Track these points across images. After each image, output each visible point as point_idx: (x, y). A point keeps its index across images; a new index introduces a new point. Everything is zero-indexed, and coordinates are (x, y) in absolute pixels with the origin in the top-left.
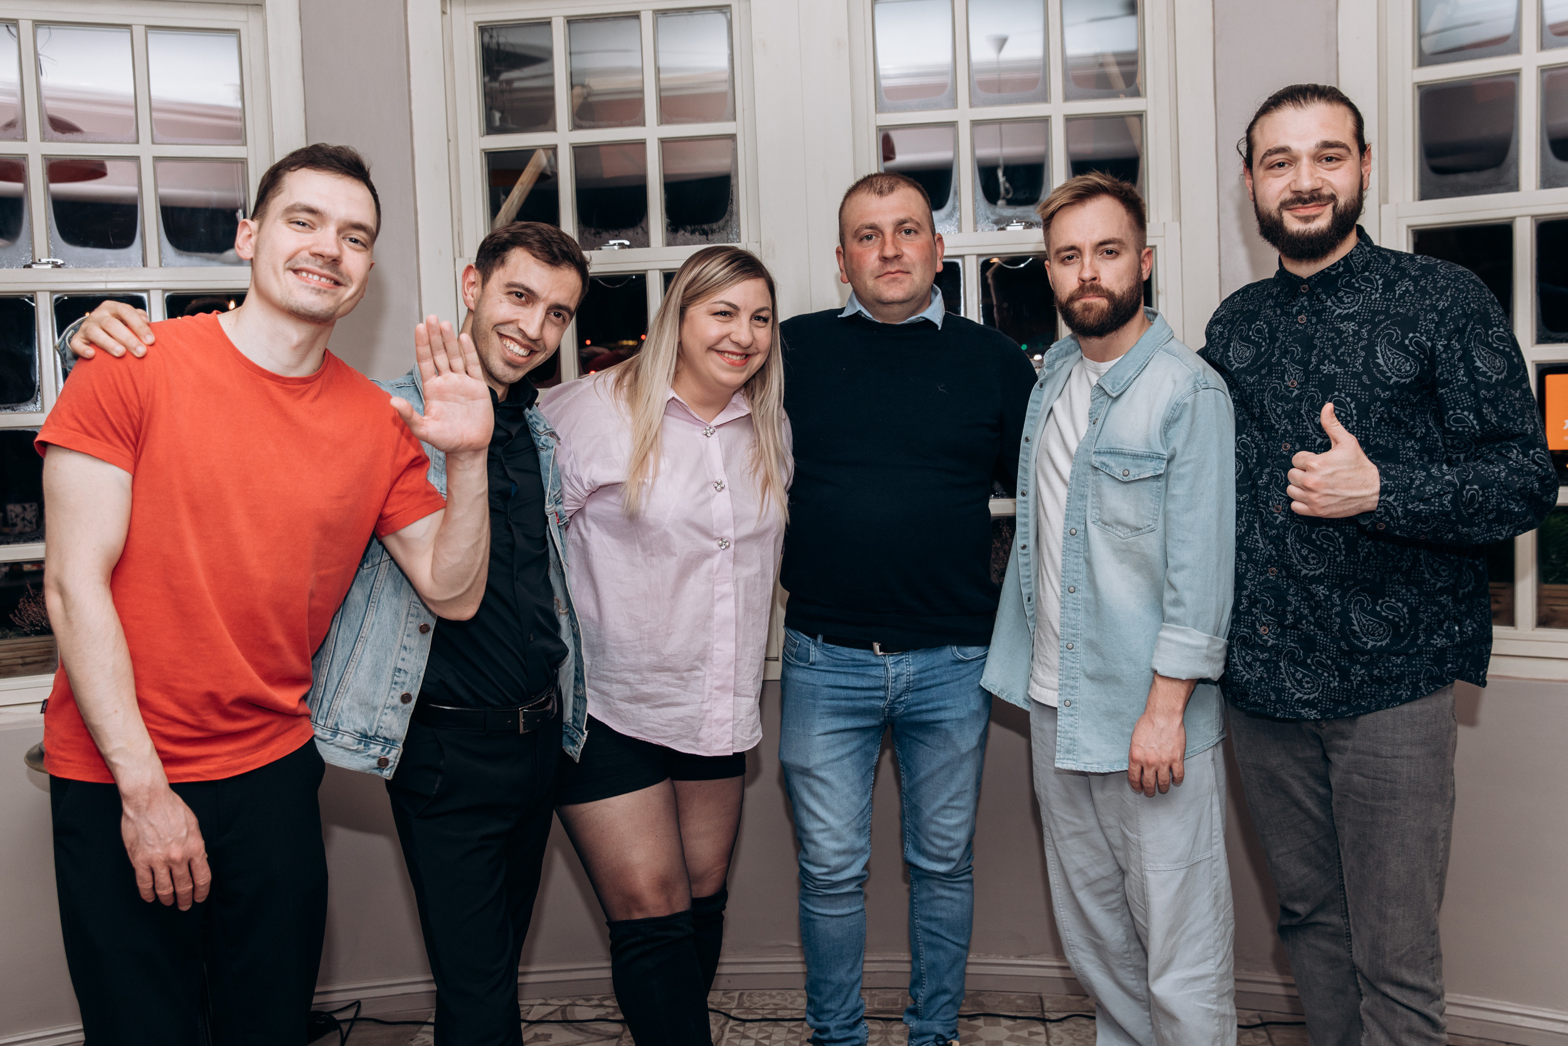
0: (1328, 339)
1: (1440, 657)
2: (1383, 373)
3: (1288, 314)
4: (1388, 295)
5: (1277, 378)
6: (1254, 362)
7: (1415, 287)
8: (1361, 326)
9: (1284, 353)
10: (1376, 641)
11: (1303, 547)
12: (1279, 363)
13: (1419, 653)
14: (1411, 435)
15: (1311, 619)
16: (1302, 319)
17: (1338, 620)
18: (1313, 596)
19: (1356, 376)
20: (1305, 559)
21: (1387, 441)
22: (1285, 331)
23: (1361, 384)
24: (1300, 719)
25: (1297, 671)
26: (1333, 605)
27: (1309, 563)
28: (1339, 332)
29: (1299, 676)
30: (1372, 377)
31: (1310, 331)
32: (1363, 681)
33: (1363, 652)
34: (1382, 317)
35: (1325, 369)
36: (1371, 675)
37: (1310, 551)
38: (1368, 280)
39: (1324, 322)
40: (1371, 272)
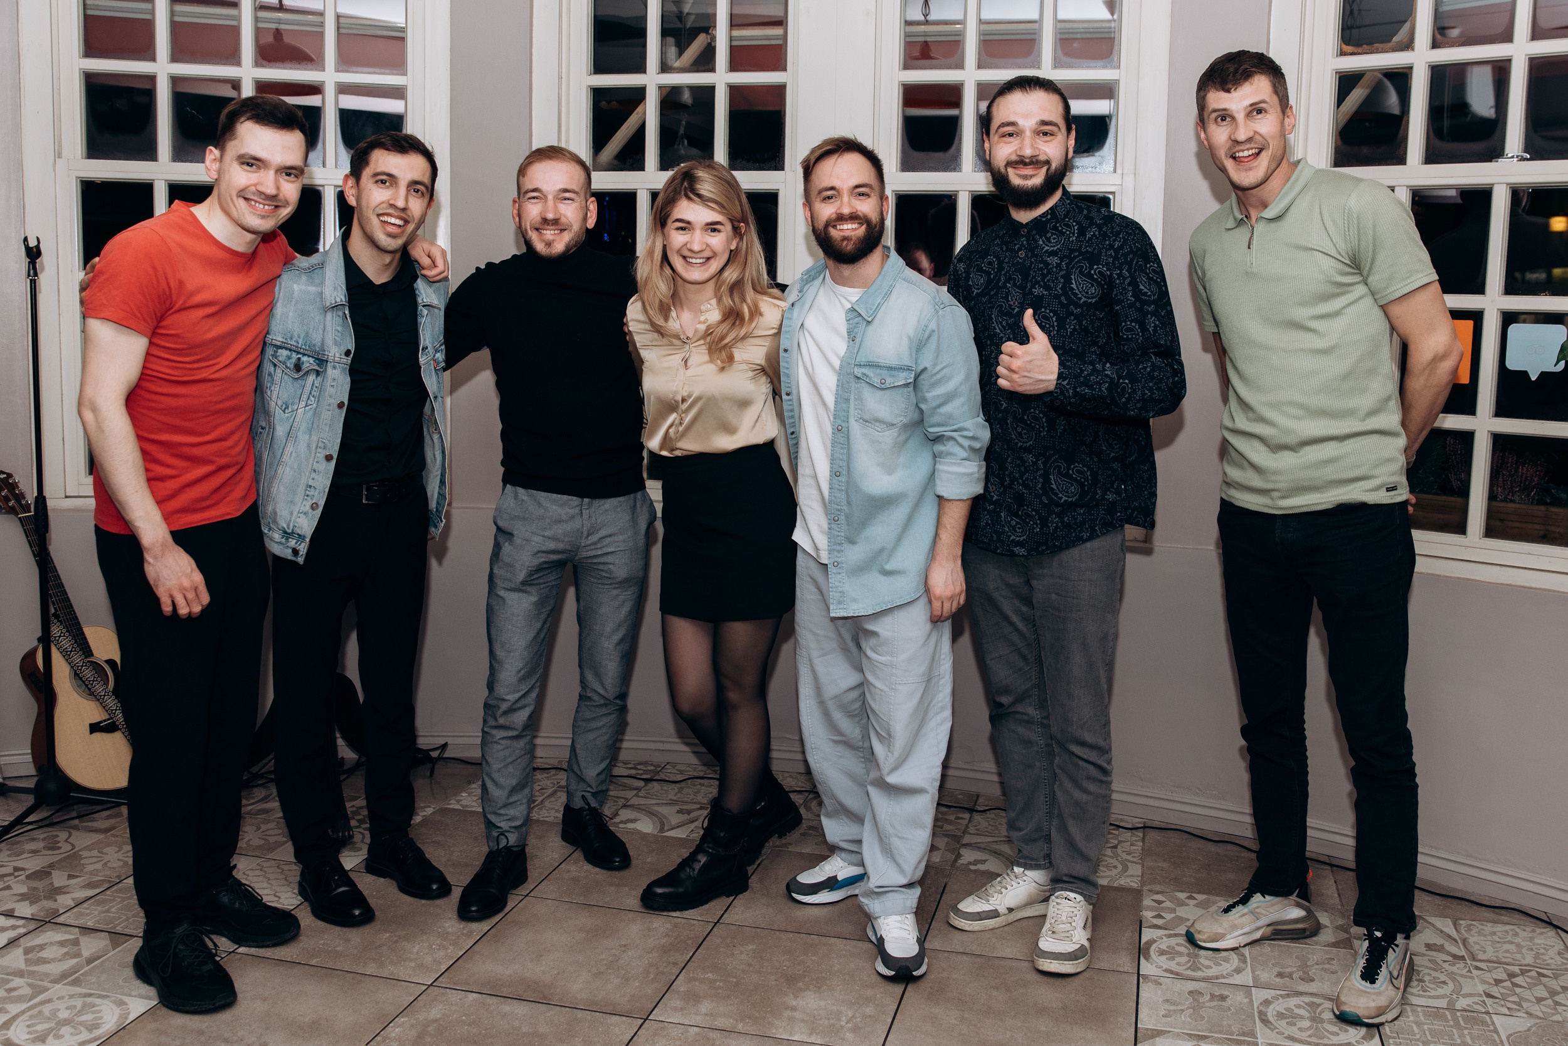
0: (1038, 269)
1: (1112, 508)
2: (1075, 295)
3: (1011, 250)
4: (1082, 238)
5: (1002, 298)
6: (987, 287)
7: (1099, 232)
8: (1062, 261)
9: (1008, 280)
10: (1069, 497)
11: (1018, 426)
12: (1004, 286)
13: (1097, 505)
14: (1095, 343)
15: (1020, 481)
16: (1022, 254)
17: (1041, 480)
18: (1024, 462)
19: (1057, 297)
20: (1020, 434)
21: (1078, 347)
22: (1008, 262)
23: (1060, 303)
24: (1013, 555)
25: (1012, 520)
26: (1038, 469)
27: (1022, 438)
28: (1047, 264)
29: (1013, 523)
30: (1068, 298)
31: (1027, 263)
32: (1057, 527)
33: (1058, 505)
34: (1076, 254)
35: (1036, 291)
36: (1062, 522)
37: (1023, 429)
38: (1067, 225)
39: (1036, 256)
40: (1070, 219)
